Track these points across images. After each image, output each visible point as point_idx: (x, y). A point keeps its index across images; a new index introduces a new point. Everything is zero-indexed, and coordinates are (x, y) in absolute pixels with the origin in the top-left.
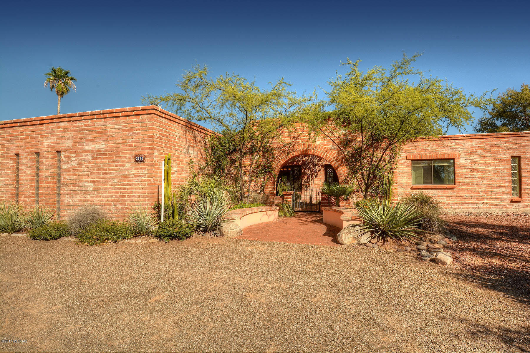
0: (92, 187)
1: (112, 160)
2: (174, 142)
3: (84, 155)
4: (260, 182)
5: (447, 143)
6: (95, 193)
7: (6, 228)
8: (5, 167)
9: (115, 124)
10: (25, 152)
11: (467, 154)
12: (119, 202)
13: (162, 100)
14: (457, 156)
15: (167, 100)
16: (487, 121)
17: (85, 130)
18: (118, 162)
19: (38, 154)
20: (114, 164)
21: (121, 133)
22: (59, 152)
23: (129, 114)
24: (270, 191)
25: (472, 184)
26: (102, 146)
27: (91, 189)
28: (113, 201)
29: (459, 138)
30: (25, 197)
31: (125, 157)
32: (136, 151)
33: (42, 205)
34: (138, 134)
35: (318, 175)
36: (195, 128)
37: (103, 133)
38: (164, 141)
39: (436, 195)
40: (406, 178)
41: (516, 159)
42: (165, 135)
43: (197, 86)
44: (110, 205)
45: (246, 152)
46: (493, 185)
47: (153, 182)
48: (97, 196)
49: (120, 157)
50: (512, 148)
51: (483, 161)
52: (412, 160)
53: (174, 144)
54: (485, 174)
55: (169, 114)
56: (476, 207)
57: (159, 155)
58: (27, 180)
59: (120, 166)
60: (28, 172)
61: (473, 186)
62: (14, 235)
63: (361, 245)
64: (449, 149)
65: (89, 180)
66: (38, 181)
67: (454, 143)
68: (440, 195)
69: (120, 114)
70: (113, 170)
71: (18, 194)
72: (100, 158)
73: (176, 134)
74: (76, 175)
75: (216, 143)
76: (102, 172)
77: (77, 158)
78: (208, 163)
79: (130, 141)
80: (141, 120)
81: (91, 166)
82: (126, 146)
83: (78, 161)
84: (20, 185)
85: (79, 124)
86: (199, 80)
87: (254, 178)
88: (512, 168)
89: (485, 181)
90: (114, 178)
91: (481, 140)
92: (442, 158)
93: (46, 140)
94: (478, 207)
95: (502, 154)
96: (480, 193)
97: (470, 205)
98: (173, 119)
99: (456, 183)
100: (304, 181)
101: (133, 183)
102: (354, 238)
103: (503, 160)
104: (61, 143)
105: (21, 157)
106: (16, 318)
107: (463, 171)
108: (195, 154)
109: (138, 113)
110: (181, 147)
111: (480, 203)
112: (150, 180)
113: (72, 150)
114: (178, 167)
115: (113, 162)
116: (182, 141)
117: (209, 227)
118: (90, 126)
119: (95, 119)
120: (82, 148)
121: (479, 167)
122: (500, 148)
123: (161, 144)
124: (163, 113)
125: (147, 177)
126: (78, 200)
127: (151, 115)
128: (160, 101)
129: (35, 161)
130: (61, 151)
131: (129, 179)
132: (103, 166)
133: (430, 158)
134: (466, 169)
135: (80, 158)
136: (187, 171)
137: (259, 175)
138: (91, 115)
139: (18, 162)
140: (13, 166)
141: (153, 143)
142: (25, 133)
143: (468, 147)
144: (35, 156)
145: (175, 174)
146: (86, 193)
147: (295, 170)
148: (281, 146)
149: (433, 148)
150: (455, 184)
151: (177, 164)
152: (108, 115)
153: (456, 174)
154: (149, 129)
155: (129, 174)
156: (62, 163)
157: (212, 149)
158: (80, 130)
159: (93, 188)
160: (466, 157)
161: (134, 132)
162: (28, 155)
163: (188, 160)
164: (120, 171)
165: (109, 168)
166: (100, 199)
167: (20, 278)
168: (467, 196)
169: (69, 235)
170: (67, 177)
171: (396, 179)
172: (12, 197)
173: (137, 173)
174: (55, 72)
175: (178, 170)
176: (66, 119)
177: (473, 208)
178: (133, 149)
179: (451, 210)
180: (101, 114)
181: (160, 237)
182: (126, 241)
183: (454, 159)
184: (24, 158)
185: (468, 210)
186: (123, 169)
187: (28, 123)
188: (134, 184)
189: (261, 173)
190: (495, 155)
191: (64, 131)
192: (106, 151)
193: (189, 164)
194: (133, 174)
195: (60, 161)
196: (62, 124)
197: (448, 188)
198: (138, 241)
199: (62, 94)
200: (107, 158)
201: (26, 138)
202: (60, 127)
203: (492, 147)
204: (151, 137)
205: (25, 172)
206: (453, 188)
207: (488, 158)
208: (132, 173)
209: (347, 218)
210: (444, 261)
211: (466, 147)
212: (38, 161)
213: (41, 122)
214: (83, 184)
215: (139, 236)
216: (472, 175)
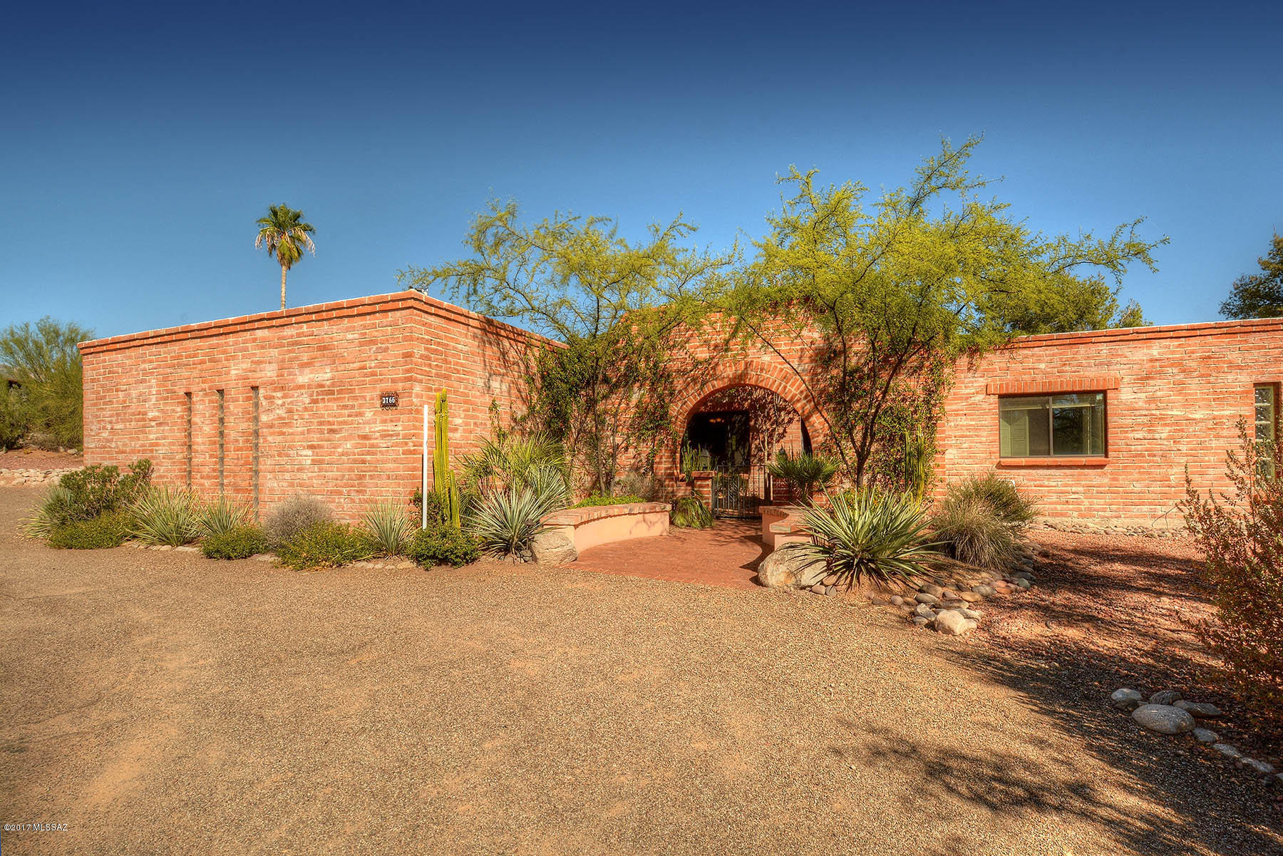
0: (310, 458)
1: (342, 404)
2: (456, 364)
3: (296, 395)
4: (645, 448)
5: (1086, 351)
6: (316, 470)
7: (169, 535)
8: (168, 418)
9: (348, 330)
10: (200, 389)
11: (1138, 379)
12: (355, 489)
13: (437, 275)
14: (1112, 384)
15: (445, 275)
16: (1258, 285)
17: (297, 343)
18: (353, 407)
19: (221, 392)
20: (346, 411)
21: (358, 348)
22: (255, 388)
23: (369, 309)
24: (667, 469)
25: (1149, 455)
26: (325, 375)
27: (309, 462)
28: (346, 486)
29: (1119, 338)
30: (201, 478)
31: (364, 398)
32: (383, 385)
33: (229, 492)
34: (386, 349)
35: (786, 432)
36: (503, 333)
37: (328, 350)
38: (435, 363)
39: (1059, 483)
40: (984, 439)
41: (1269, 389)
42: (436, 350)
43: (499, 242)
44: (340, 493)
45: (617, 382)
46: (1207, 458)
47: (412, 448)
48: (318, 475)
49: (355, 398)
50: (1257, 362)
51: (1179, 395)
52: (1001, 396)
53: (456, 369)
54: (1185, 430)
55: (444, 307)
56: (1160, 513)
57: (424, 393)
58: (204, 444)
59: (356, 416)
60: (207, 429)
61: (1153, 462)
62: (180, 548)
63: (803, 588)
64: (1092, 367)
65: (304, 444)
66: (222, 445)
67: (1105, 351)
68: (1069, 484)
69: (355, 311)
70: (345, 423)
71: (190, 472)
72: (323, 399)
73: (460, 347)
74: (283, 434)
75: (551, 363)
76: (326, 428)
77: (284, 400)
78: (534, 407)
79: (373, 365)
80: (391, 321)
81: (307, 417)
82: (366, 375)
83: (287, 406)
84: (193, 454)
85: (288, 332)
86: (501, 230)
87: (632, 439)
88: (1257, 414)
89: (1184, 448)
90: (346, 439)
91: (1176, 342)
92: (1075, 390)
93: (234, 365)
94: (1165, 516)
95: (1230, 377)
96: (1172, 477)
97: (1145, 508)
98: (453, 316)
99: (1110, 453)
100: (756, 447)
101: (378, 449)
102: (791, 574)
103: (1233, 392)
104: (258, 370)
105: (194, 399)
106: (143, 673)
107: (1129, 421)
108: (505, 387)
109: (385, 307)
110: (472, 374)
111: (1171, 503)
112: (406, 444)
113: (276, 385)
114: (465, 416)
115: (345, 407)
116: (474, 362)
117: (514, 543)
118: (305, 336)
119: (313, 321)
120: (293, 379)
121: (1170, 413)
122: (1224, 362)
123: (428, 369)
124: (432, 305)
125: (401, 437)
126: (287, 484)
127: (408, 311)
128: (433, 277)
129: (217, 407)
130: (258, 387)
131: (372, 441)
132: (329, 415)
133: (1045, 391)
134: (1134, 416)
135: (290, 400)
136: (485, 424)
137: (643, 434)
138: (306, 314)
139: (190, 409)
140: (182, 417)
141: (411, 368)
142: (200, 351)
143: (1141, 360)
144: (217, 397)
145: (459, 431)
146: (300, 470)
147: (735, 422)
148: (689, 368)
149: (1052, 365)
150: (1106, 456)
151: (464, 411)
152: (334, 314)
153: (1110, 430)
154: (405, 339)
155: (370, 432)
156: (261, 409)
157: (543, 377)
158: (289, 344)
159: (312, 460)
160: (1135, 385)
161: (380, 345)
162: (206, 395)
163: (487, 401)
164: (356, 426)
165: (338, 419)
166: (324, 482)
167: (167, 618)
168: (1138, 487)
169: (266, 550)
170: (270, 438)
171: (941, 443)
172: (182, 477)
173: (385, 431)
174: (275, 213)
175: (467, 424)
176: (266, 323)
177: (1153, 517)
178: (377, 381)
179: (1097, 520)
180: (323, 311)
181: (418, 558)
182: (359, 565)
183: (1104, 392)
184: (200, 400)
185: (1141, 521)
186: (361, 421)
187: (205, 333)
188: (380, 451)
189: (648, 429)
190: (1212, 379)
191: (263, 347)
192: (333, 385)
193: (491, 410)
194: (379, 432)
195: (257, 405)
196: (259, 333)
197: (1088, 466)
198: (379, 565)
199: (288, 260)
200: (335, 399)
201: (202, 362)
202: (256, 339)
203: (1204, 358)
204: (408, 355)
205: (201, 428)
206: (1101, 466)
207: (1194, 385)
208: (377, 429)
209: (784, 529)
210: (949, 627)
211: (1136, 360)
212: (222, 407)
213: (225, 330)
214: (295, 452)
215: (385, 555)
216: (1149, 431)
